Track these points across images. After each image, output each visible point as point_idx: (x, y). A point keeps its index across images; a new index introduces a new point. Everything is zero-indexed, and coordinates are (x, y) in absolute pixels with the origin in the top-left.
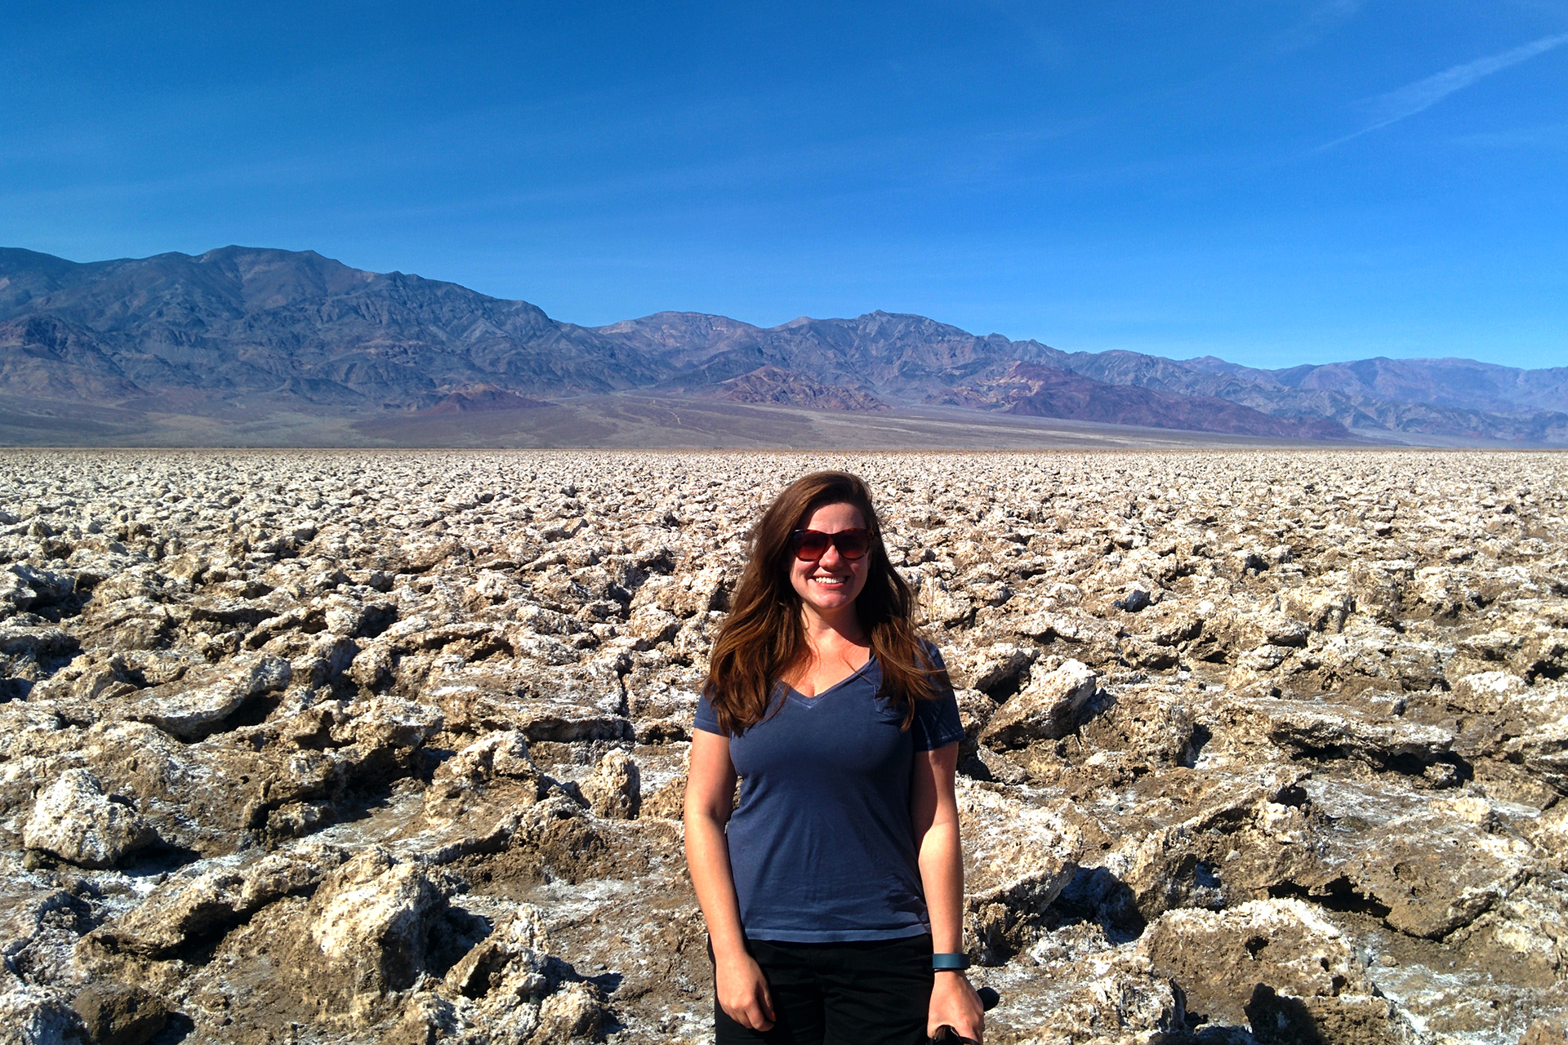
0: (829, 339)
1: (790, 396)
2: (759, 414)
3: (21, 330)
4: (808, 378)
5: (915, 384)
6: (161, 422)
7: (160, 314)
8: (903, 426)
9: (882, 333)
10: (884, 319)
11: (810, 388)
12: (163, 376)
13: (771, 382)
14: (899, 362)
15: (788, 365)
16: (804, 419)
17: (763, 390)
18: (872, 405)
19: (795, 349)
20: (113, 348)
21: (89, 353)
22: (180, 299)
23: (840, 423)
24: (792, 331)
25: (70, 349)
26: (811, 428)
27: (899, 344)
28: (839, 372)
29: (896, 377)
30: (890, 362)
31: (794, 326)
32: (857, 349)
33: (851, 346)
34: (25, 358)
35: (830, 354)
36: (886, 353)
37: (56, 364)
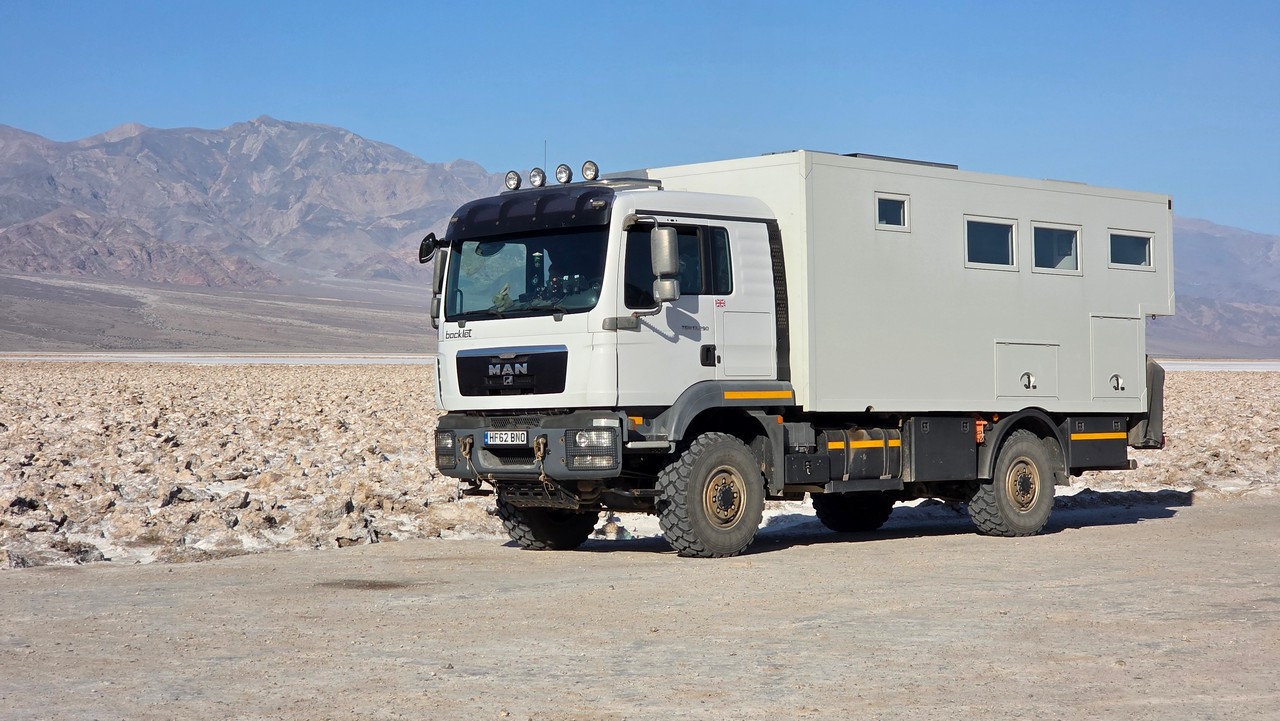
0: (176, 164)
1: (107, 260)
2: (49, 293)
4: (139, 230)
5: (327, 242)
8: (304, 315)
9: (271, 155)
10: (274, 131)
11: (142, 247)
13: (72, 237)
14: (297, 206)
15: (104, 208)
16: (131, 303)
17: (56, 250)
18: (249, 278)
19: (115, 179)
23: (194, 309)
24: (111, 148)
26: (141, 317)
27: (299, 174)
28: (193, 220)
29: (294, 232)
30: (282, 204)
31: (115, 139)
32: (227, 180)
33: (215, 176)
35: (178, 189)
36: (276, 190)
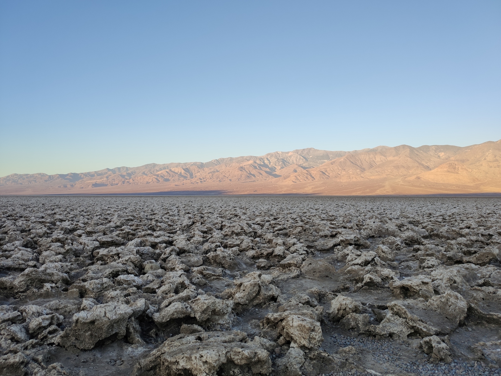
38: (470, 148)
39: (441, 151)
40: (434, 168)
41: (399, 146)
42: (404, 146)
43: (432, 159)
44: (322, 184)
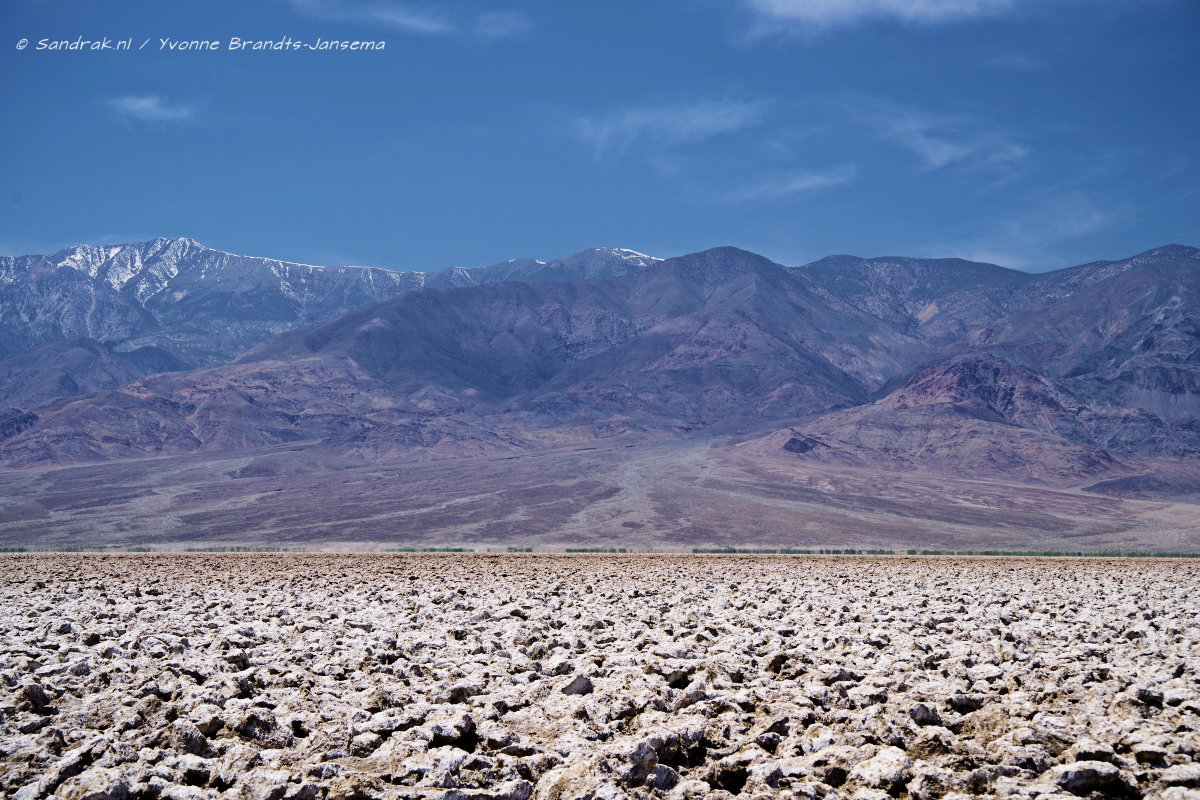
3: (951, 379)
6: (1149, 514)
7: (1148, 344)
12: (1153, 441)
20: (1080, 399)
21: (1045, 410)
22: (1180, 317)
25: (1018, 403)
34: (955, 420)
37: (997, 427)
38: (1075, 279)
39: (922, 295)
40: (884, 391)
41: (702, 256)
42: (729, 257)
43: (875, 338)
44: (245, 472)
